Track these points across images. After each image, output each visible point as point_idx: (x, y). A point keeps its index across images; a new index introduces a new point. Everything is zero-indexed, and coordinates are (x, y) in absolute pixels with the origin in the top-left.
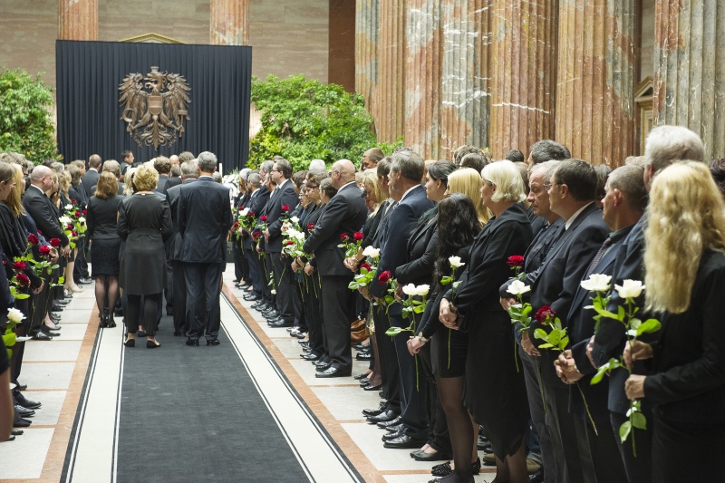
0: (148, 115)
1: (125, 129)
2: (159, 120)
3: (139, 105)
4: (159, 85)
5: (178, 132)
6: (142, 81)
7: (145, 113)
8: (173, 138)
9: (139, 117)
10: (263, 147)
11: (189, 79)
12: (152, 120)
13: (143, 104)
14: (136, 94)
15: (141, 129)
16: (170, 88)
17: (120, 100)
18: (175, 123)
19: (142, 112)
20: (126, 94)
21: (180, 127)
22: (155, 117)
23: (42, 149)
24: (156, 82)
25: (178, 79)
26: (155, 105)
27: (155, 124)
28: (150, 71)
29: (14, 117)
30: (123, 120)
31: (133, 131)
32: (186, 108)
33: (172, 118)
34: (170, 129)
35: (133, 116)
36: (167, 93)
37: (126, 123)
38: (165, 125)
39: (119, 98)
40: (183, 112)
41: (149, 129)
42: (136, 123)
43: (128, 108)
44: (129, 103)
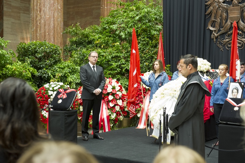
0: (229, 23)
1: (211, 37)
2: (238, 27)
3: (221, 16)
7: (226, 22)
9: (221, 26)
13: (224, 15)
15: (223, 35)
17: (207, 13)
19: (224, 22)
20: (211, 8)
23: (145, 54)
26: (234, 14)
30: (209, 29)
31: (217, 38)
35: (217, 25)
37: (211, 31)
38: (242, 31)
39: (206, 12)
41: (229, 35)
42: (219, 30)
43: (213, 19)
44: (213, 15)
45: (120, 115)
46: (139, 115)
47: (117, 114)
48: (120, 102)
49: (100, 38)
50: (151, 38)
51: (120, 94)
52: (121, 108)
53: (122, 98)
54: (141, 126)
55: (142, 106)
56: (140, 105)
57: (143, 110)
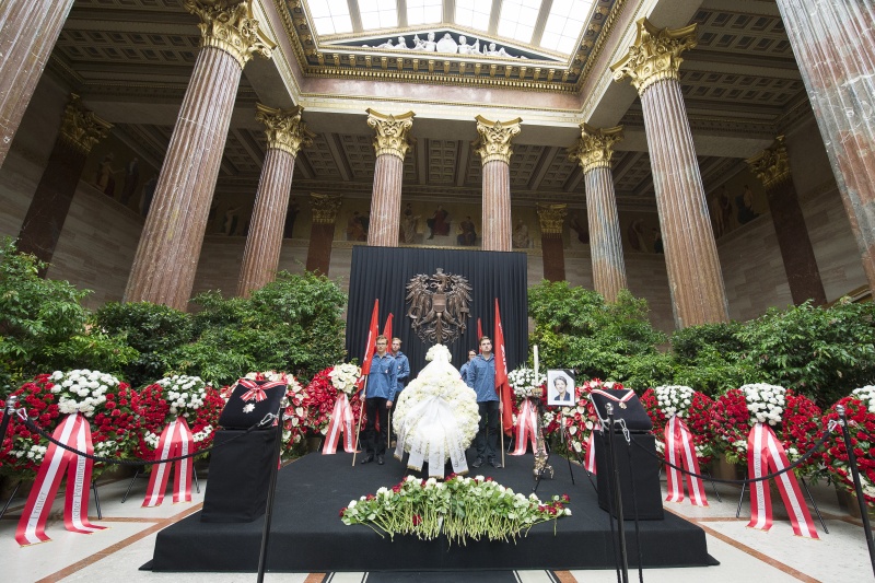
0: (432, 312)
1: (410, 326)
2: (442, 317)
3: (424, 303)
4: (443, 284)
5: (460, 329)
6: (427, 281)
7: (430, 311)
8: (455, 335)
9: (423, 315)
10: (543, 343)
11: (471, 281)
12: (436, 317)
13: (428, 303)
14: (422, 293)
15: (425, 325)
16: (453, 287)
17: (407, 298)
18: (457, 320)
19: (427, 310)
20: (413, 292)
21: (462, 324)
22: (439, 314)
23: (324, 341)
24: (440, 283)
25: (461, 280)
26: (439, 302)
27: (439, 321)
28: (435, 272)
29: (300, 309)
30: (409, 316)
31: (418, 328)
32: (468, 306)
33: (455, 316)
34: (453, 326)
35: (419, 313)
36: (450, 293)
37: (412, 320)
38: (447, 321)
40: (465, 310)
41: (433, 326)
42: (421, 319)
43: (414, 305)
44: (414, 302)
45: (298, 433)
46: (324, 432)
47: (293, 433)
48: (300, 412)
49: (254, 314)
50: (332, 320)
51: (301, 398)
52: (301, 421)
53: (303, 405)
54: (329, 449)
55: (330, 417)
56: (327, 415)
57: (333, 422)
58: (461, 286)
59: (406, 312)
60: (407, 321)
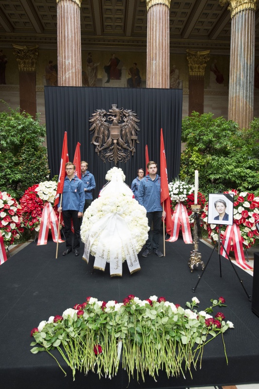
0: (110, 139)
1: (94, 150)
2: (118, 143)
3: (103, 133)
4: (117, 117)
5: (131, 152)
6: (105, 115)
7: (108, 139)
8: (127, 157)
9: (104, 142)
10: (191, 161)
11: (138, 114)
12: (113, 144)
13: (106, 132)
14: (102, 125)
15: (105, 150)
16: (125, 120)
17: (90, 129)
18: (128, 146)
19: (106, 138)
20: (95, 125)
21: (132, 148)
22: (115, 141)
23: (31, 164)
24: (115, 116)
25: (131, 113)
26: (115, 132)
27: (115, 146)
28: (111, 108)
29: (8, 140)
30: (93, 143)
31: (100, 152)
32: (136, 134)
33: (127, 142)
34: (125, 150)
35: (100, 140)
36: (123, 124)
37: (95, 146)
38: (122, 147)
39: (89, 129)
40: (134, 137)
41: (111, 150)
42: (102, 145)
43: (96, 135)
44: (96, 132)
45: (17, 233)
46: (37, 229)
47: (13, 233)
48: (16, 219)
50: (36, 148)
51: (15, 209)
52: (17, 225)
53: (18, 213)
54: (42, 241)
55: (40, 219)
56: (38, 218)
57: (42, 223)
58: (131, 118)
59: (90, 140)
60: (92, 147)
